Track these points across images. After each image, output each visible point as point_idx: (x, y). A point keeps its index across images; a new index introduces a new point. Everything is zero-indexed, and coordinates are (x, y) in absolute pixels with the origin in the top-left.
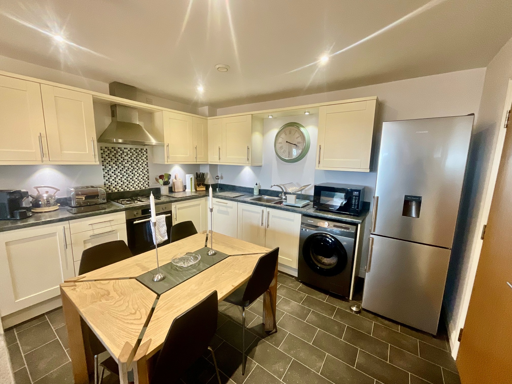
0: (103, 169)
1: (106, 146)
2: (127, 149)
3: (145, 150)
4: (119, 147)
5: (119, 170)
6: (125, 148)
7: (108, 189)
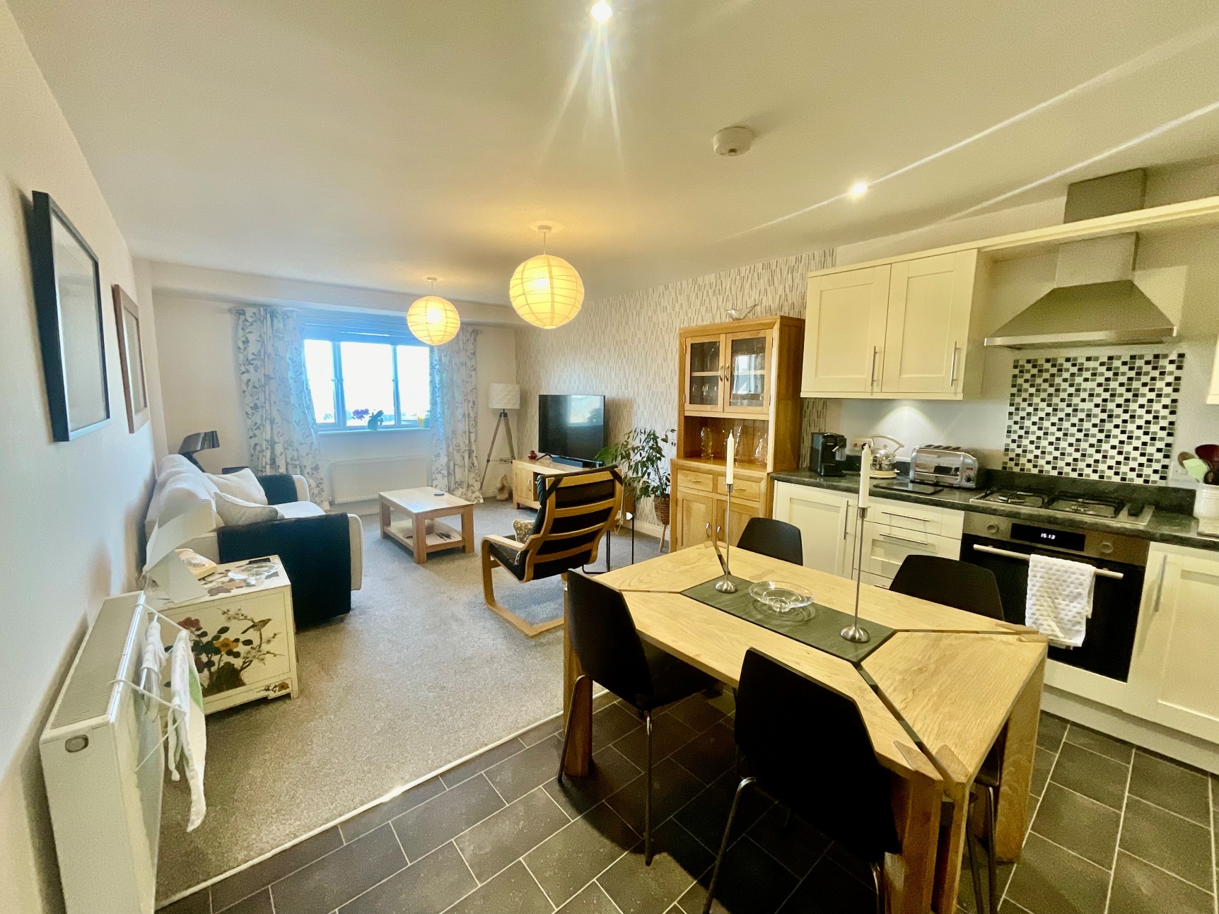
0: (1011, 414)
1: (1029, 358)
2: (1096, 359)
3: (1174, 357)
4: (1068, 356)
5: (1054, 419)
6: (1089, 359)
7: (1013, 463)
